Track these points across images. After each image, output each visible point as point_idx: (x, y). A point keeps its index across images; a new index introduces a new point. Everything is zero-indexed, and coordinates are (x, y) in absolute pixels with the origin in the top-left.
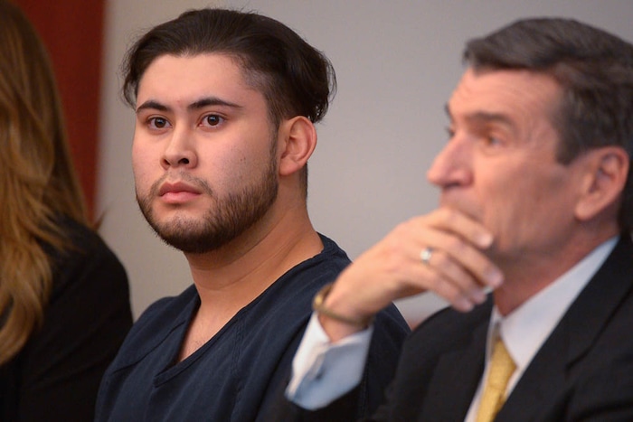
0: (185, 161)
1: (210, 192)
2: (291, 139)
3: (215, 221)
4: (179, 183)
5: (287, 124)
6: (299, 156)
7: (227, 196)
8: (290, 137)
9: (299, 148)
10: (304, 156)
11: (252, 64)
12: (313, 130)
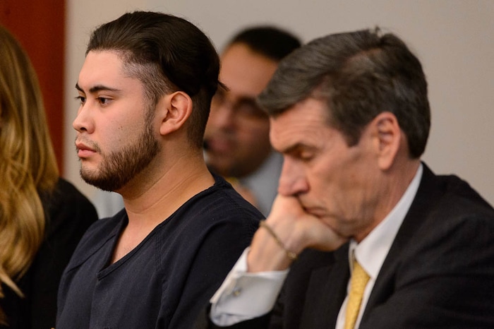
0: (83, 129)
1: (100, 151)
2: (173, 108)
3: (105, 170)
4: (81, 144)
5: (168, 98)
6: (177, 120)
7: (111, 153)
8: (172, 106)
9: (179, 114)
10: (181, 120)
11: (132, 59)
12: (189, 101)
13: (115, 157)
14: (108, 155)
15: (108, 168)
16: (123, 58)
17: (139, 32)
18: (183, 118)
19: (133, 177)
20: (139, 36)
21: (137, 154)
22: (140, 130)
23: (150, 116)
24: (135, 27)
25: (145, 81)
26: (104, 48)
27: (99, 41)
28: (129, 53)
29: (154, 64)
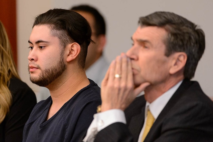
0: (33, 59)
1: (40, 68)
3: (42, 77)
4: (32, 66)
5: (70, 45)
6: (74, 55)
7: (45, 69)
8: (72, 49)
9: (75, 52)
10: (76, 55)
11: (54, 28)
12: (79, 47)
13: (46, 71)
14: (44, 70)
15: (43, 76)
16: (50, 28)
17: (57, 17)
18: (76, 54)
19: (54, 80)
20: (57, 18)
21: (57, 70)
22: (58, 59)
23: (62, 53)
24: (55, 14)
25: (60, 38)
26: (41, 24)
27: (39, 21)
28: (53, 25)
29: (64, 31)
